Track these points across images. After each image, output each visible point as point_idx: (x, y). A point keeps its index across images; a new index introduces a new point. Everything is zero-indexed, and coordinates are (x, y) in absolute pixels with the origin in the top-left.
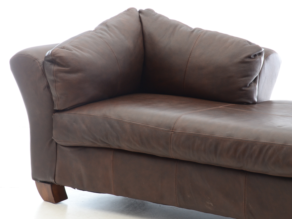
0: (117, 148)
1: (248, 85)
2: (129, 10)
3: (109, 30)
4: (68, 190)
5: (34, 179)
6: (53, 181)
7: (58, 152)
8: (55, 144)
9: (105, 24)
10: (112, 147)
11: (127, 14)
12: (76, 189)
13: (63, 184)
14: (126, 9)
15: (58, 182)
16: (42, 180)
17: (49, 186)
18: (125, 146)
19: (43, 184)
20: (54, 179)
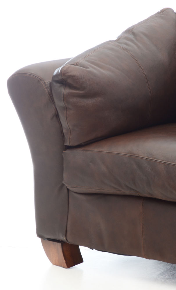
0: (148, 196)
2: (163, 11)
3: (136, 39)
4: (84, 250)
5: (39, 235)
6: (65, 238)
7: (70, 201)
8: (66, 191)
9: (131, 31)
10: (141, 195)
11: (161, 17)
12: (94, 249)
13: (76, 243)
14: (159, 9)
15: (71, 240)
16: (49, 237)
17: (59, 245)
18: (158, 194)
19: (51, 242)
20: (66, 236)
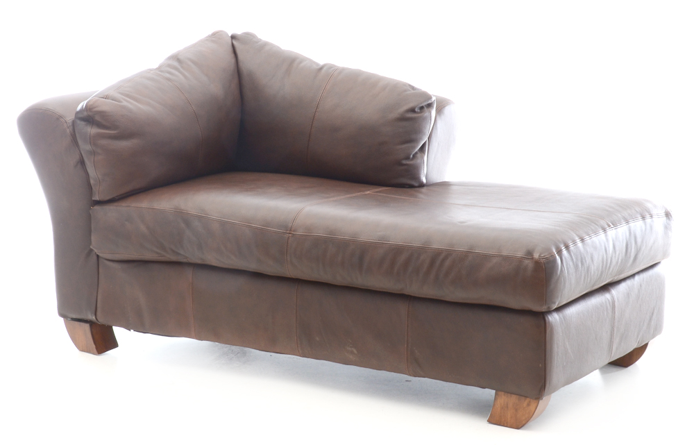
0: (199, 262)
1: (411, 156)
2: (214, 34)
3: (182, 67)
4: (119, 332)
5: (62, 315)
6: (94, 318)
7: (101, 270)
8: (95, 257)
9: (176, 58)
10: (191, 261)
11: (213, 41)
12: (132, 330)
13: (110, 324)
14: (210, 33)
15: (102, 320)
16: (74, 317)
17: (87, 326)
18: (212, 259)
19: (76, 323)
20: (96, 315)
